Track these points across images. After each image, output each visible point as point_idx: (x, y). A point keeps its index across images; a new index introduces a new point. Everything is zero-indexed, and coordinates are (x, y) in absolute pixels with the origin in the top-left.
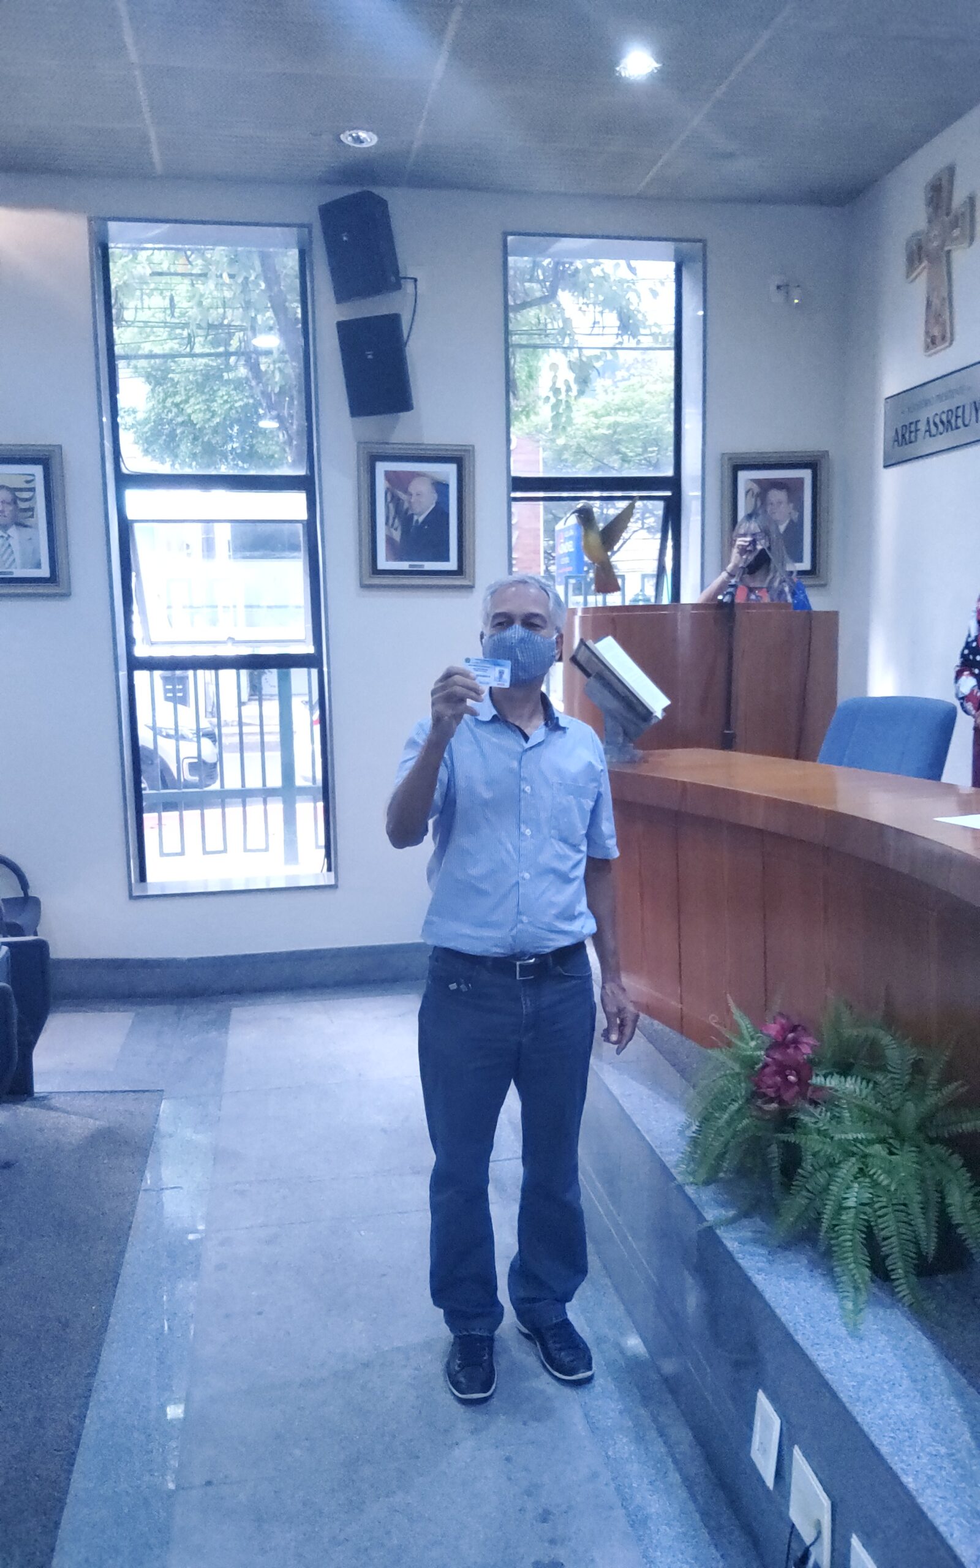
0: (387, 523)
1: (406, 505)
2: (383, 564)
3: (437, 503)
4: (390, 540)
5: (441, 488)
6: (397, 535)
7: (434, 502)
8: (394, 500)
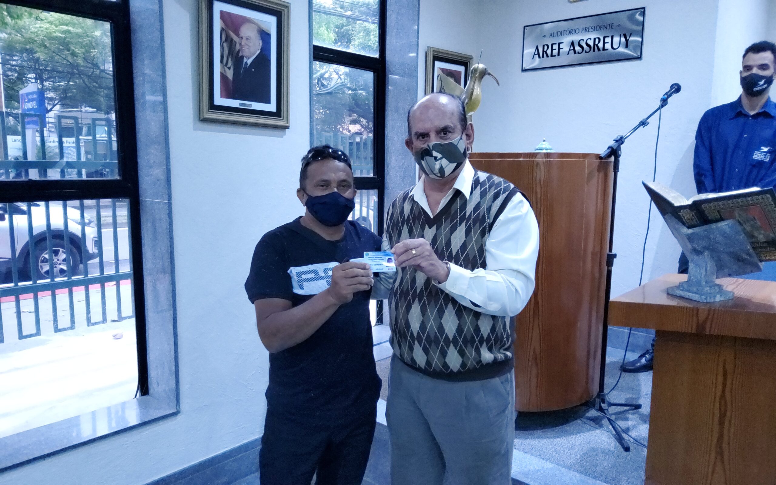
0: (222, 61)
1: (238, 47)
2: (219, 100)
3: (261, 49)
4: (223, 77)
5: (264, 36)
6: (230, 74)
7: (260, 47)
8: (228, 40)
